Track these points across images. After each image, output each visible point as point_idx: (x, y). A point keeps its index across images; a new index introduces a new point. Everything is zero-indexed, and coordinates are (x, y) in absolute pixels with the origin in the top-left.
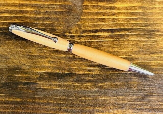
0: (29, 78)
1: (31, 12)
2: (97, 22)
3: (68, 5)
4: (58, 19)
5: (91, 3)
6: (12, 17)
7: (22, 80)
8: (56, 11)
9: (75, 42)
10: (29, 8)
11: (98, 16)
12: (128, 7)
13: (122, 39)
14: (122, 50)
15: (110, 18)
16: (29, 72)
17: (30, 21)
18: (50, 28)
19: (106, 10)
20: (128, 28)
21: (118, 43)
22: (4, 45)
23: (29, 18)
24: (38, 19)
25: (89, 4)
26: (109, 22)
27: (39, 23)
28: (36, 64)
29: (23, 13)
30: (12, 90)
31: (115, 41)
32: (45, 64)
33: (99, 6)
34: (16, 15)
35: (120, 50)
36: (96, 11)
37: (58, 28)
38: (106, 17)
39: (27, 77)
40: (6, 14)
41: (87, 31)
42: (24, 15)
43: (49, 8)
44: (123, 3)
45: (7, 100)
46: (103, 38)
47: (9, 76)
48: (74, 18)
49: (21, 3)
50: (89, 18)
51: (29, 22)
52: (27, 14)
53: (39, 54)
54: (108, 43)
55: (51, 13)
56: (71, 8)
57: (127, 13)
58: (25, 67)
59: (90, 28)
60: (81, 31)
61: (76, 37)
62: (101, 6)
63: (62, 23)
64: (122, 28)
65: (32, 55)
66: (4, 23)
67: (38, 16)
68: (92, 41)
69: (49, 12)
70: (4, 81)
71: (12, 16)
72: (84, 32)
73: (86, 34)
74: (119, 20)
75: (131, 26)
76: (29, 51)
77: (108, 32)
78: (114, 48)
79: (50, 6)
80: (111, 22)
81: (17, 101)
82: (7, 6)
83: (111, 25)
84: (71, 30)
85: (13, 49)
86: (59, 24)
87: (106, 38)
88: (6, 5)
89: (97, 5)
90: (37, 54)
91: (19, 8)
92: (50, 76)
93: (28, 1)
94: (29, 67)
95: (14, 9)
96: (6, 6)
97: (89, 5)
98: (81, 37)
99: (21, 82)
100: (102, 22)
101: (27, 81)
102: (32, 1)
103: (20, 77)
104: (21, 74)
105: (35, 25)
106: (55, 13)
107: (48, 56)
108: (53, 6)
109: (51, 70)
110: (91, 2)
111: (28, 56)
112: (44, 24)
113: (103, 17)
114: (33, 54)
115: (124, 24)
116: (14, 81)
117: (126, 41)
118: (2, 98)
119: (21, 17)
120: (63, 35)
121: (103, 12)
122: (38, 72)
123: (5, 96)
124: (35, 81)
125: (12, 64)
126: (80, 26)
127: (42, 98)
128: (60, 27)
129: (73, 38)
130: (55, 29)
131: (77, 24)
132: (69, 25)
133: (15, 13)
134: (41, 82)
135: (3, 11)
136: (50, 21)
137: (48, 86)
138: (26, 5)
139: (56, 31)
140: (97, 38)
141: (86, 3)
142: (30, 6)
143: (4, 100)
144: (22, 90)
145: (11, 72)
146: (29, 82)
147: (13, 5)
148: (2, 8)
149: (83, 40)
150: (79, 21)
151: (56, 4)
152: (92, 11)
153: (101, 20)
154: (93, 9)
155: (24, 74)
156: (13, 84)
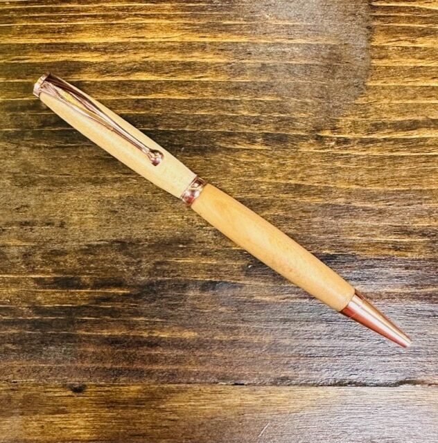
0: (217, 267)
1: (217, 69)
2: (414, 98)
3: (326, 46)
4: (297, 87)
5: (393, 40)
6: (161, 84)
7: (195, 274)
8: (291, 62)
9: (350, 158)
10: (211, 56)
11: (418, 79)
16: (217, 251)
17: (215, 95)
18: (276, 115)
23: (213, 87)
24: (237, 89)
25: (390, 42)
27: (241, 102)
29: (194, 71)
30: (169, 305)
33: (421, 48)
34: (172, 76)
36: (411, 63)
37: (299, 116)
39: (212, 265)
40: (145, 74)
41: (384, 124)
42: (196, 78)
45: (155, 335)
46: (435, 145)
47: (158, 263)
48: (346, 84)
49: (187, 39)
50: (391, 84)
51: (211, 97)
52: (204, 75)
55: (276, 71)
56: (335, 54)
58: (202, 235)
59: (393, 116)
60: (369, 124)
61: (352, 142)
62: (426, 49)
63: (311, 99)
66: (138, 101)
67: (239, 79)
68: (403, 157)
69: (270, 67)
70: (143, 278)
71: (162, 79)
72: (377, 127)
73: (382, 135)
79: (272, 49)
81: (185, 339)
82: (146, 48)
84: (338, 121)
86: (301, 102)
88: (144, 46)
89: (413, 45)
91: (181, 55)
93: (207, 35)
94: (215, 235)
95: (167, 60)
96: (142, 48)
97: (388, 47)
98: (368, 143)
99: (195, 282)
100: (431, 96)
101: (211, 277)
102: (220, 35)
103: (189, 267)
104: (193, 256)
105: (229, 105)
106: (289, 69)
107: (273, 201)
108: (283, 50)
110: (394, 37)
112: (258, 103)
113: (433, 83)
116: (173, 277)
118: (140, 329)
119: (187, 84)
120: (313, 138)
121: (432, 68)
122: (243, 251)
123: (148, 323)
124: (234, 277)
125: (167, 227)
126: (366, 111)
127: (257, 331)
128: (305, 113)
129: (345, 146)
130: (288, 119)
131: (355, 104)
132: (331, 106)
133: (170, 72)
134: (253, 283)
135: (135, 65)
136: (276, 93)
137: (275, 295)
138: (202, 46)
139: (294, 125)
140: (417, 146)
141: (379, 40)
142: (213, 50)
143: (145, 334)
144: (198, 306)
145: (163, 250)
146: (218, 280)
147: (164, 46)
148: (132, 57)
149: (374, 152)
150: (362, 94)
151: (290, 42)
152: (397, 64)
153: (426, 92)
154: (401, 56)
155: (201, 256)
156: (170, 287)
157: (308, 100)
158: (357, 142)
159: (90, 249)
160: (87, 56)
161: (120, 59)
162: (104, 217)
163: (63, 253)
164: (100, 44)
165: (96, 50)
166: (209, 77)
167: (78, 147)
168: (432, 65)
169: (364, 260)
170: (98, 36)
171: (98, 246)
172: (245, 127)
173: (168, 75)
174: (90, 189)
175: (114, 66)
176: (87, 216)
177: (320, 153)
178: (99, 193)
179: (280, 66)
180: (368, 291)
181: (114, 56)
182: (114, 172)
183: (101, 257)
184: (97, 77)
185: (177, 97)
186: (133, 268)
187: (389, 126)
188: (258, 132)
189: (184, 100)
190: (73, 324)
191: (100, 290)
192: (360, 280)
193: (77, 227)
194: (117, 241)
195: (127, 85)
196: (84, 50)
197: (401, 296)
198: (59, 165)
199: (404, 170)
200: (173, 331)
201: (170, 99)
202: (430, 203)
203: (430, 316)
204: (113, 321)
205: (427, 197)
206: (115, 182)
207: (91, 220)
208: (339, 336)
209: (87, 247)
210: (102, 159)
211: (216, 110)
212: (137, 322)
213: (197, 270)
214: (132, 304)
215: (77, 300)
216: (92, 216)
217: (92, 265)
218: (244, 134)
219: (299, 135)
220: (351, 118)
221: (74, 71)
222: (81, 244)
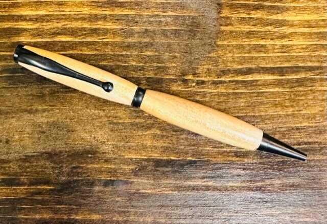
0: (115, 170)
1: (115, 33)
2: (249, 52)
3: (189, 16)
4: (169, 45)
6: (76, 43)
7: (100, 175)
8: (165, 28)
9: (206, 94)
10: (110, 24)
11: (252, 40)
12: (312, 20)
13: (301, 89)
14: (302, 110)
15: (276, 44)
16: (115, 159)
17: (113, 51)
18: (155, 65)
19: (267, 28)
20: (312, 65)
21: (293, 96)
22: (62, 102)
23: (112, 45)
24: (129, 47)
25: (233, 14)
26: (273, 52)
27: (131, 56)
28: (127, 143)
29: (98, 35)
30: (82, 196)
31: (287, 92)
32: (146, 140)
33: (254, 18)
34: (84, 38)
35: (297, 111)
36: (247, 28)
37: (171, 65)
38: (269, 43)
39: (111, 168)
40: (64, 36)
41: (229, 70)
42: (100, 39)
43: (150, 23)
44: (300, 12)
45: (72, 217)
46: (264, 85)
47: (74, 168)
48: (203, 43)
49: (94, 12)
50: (233, 43)
51: (111, 53)
52: (106, 37)
53: (133, 121)
54: (274, 96)
55: (155, 34)
56: (195, 23)
57: (310, 34)
58: (105, 148)
59: (235, 66)
60: (218, 70)
61: (207, 83)
62: (257, 19)
63: (179, 53)
64: (301, 65)
65: (119, 123)
67: (130, 40)
68: (242, 93)
69: (151, 32)
70: (64, 178)
71: (76, 40)
72: (224, 73)
73: (227, 78)
74: (295, 48)
75: (319, 61)
76: (112, 114)
77: (273, 74)
78: (287, 107)
79: (152, 19)
80: (278, 52)
81: (93, 220)
82: (65, 19)
83: (278, 60)
84: (198, 68)
85: (81, 110)
86: (172, 56)
87: (269, 86)
88: (64, 17)
89: (248, 16)
90: (131, 121)
91: (89, 24)
92: (157, 167)
93: (108, 9)
94: (113, 148)
95: (80, 27)
96: (62, 19)
97: (232, 17)
98: (218, 84)
99: (100, 180)
100: (261, 51)
101: (110, 177)
102: (116, 9)
103: (96, 170)
104: (98, 162)
105: (123, 58)
106: (164, 33)
107: (153, 124)
108: (160, 19)
109: (158, 154)
110: (236, 11)
111: (112, 125)
112: (142, 57)
113: (262, 42)
114: (120, 121)
115: (305, 56)
116: (85, 177)
117: (309, 92)
118: (62, 214)
119: (94, 43)
120: (180, 80)
121: (261, 32)
122: (132, 158)
123: (67, 209)
124: (127, 176)
125: (80, 143)
126: (217, 62)
127: (142, 214)
128: (175, 63)
129: (202, 86)
130: (163, 67)
131: (209, 57)
132: (193, 58)
133: (82, 35)
134: (140, 180)
135: (57, 30)
136: (155, 50)
137: (154, 189)
138: (104, 17)
139: (167, 72)
140: (252, 86)
141: (226, 13)
142: (111, 20)
143: (65, 217)
144: (101, 197)
145: (78, 159)
146: (115, 179)
147: (78, 17)
148: (55, 25)
149: (222, 89)
150: (214, 50)
151: (165, 14)
152: (238, 29)
153: (257, 48)
154: (241, 24)
155: (104, 162)
156: (83, 184)
157: (177, 54)
158: (210, 83)
159: (27, 159)
160: (24, 24)
161: (47, 26)
162: (36, 136)
163: (9, 161)
164: (33, 16)
165: (31, 20)
166: (109, 39)
167: (18, 87)
168: (262, 30)
169: (215, 164)
170: (31, 10)
171: (33, 156)
172: (134, 73)
173: (81, 37)
174: (26, 116)
175: (43, 31)
176: (24, 136)
177: (185, 91)
178: (33, 120)
179: (158, 31)
180: (218, 185)
181: (43, 24)
182: (43, 105)
183: (34, 164)
184: (31, 39)
185: (87, 53)
186: (56, 171)
187: (232, 72)
188: (143, 76)
189: (92, 54)
190: (16, 211)
191: (34, 187)
192: (212, 178)
193: (18, 143)
194: (46, 153)
195: (52, 44)
196: (22, 20)
197: (241, 189)
198: (5, 100)
199: (242, 102)
200: (85, 215)
201: (81, 54)
202: (260, 124)
203: (260, 202)
204: (43, 208)
205: (258, 121)
206: (44, 112)
207: (27, 138)
208: (198, 216)
209: (24, 157)
210: (34, 96)
211: (113, 61)
212: (59, 208)
213: (101, 172)
214: (56, 196)
215: (18, 194)
216: (28, 135)
217: (28, 170)
218: (133, 78)
219: (171, 78)
220: (206, 67)
221: (15, 34)
222: (20, 155)
